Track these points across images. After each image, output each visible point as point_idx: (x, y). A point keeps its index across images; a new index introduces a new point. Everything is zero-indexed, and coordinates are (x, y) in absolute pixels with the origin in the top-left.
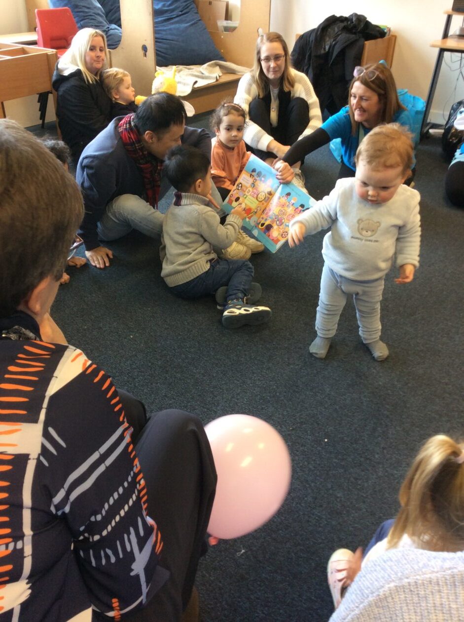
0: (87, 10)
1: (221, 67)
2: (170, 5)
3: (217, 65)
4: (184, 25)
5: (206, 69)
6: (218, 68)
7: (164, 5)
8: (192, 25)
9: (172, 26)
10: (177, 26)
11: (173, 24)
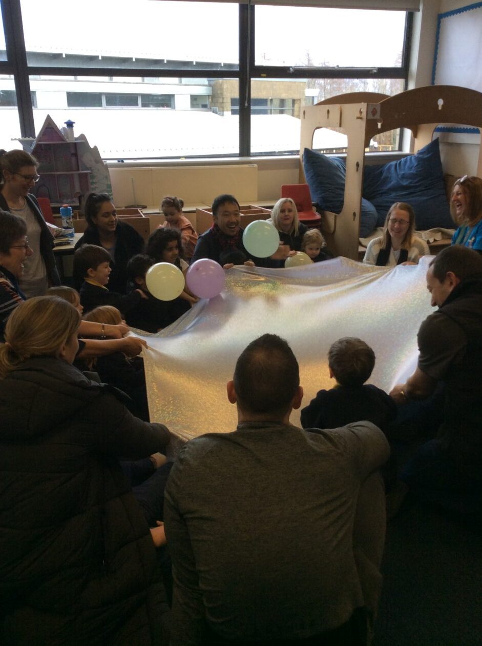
0: (329, 186)
1: (443, 233)
2: (416, 182)
3: (439, 231)
4: (425, 198)
5: (428, 233)
6: (440, 233)
7: (411, 183)
8: (432, 198)
9: (414, 199)
10: (417, 198)
11: (413, 197)
